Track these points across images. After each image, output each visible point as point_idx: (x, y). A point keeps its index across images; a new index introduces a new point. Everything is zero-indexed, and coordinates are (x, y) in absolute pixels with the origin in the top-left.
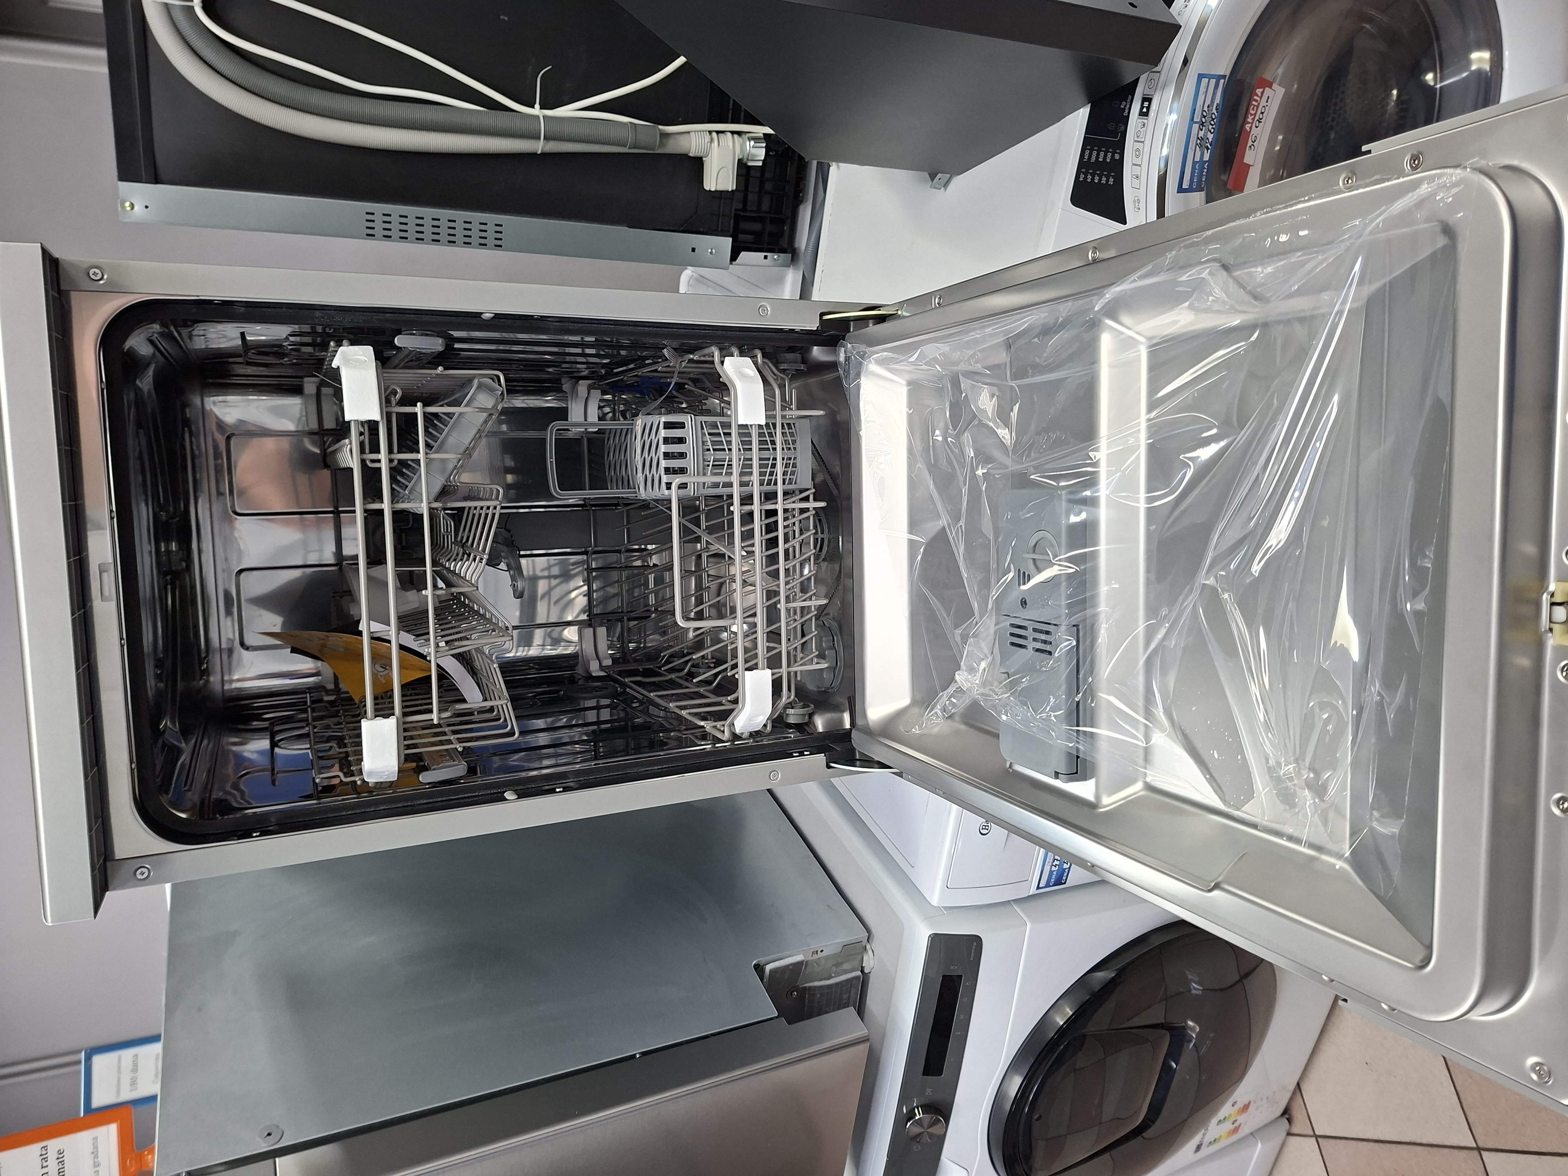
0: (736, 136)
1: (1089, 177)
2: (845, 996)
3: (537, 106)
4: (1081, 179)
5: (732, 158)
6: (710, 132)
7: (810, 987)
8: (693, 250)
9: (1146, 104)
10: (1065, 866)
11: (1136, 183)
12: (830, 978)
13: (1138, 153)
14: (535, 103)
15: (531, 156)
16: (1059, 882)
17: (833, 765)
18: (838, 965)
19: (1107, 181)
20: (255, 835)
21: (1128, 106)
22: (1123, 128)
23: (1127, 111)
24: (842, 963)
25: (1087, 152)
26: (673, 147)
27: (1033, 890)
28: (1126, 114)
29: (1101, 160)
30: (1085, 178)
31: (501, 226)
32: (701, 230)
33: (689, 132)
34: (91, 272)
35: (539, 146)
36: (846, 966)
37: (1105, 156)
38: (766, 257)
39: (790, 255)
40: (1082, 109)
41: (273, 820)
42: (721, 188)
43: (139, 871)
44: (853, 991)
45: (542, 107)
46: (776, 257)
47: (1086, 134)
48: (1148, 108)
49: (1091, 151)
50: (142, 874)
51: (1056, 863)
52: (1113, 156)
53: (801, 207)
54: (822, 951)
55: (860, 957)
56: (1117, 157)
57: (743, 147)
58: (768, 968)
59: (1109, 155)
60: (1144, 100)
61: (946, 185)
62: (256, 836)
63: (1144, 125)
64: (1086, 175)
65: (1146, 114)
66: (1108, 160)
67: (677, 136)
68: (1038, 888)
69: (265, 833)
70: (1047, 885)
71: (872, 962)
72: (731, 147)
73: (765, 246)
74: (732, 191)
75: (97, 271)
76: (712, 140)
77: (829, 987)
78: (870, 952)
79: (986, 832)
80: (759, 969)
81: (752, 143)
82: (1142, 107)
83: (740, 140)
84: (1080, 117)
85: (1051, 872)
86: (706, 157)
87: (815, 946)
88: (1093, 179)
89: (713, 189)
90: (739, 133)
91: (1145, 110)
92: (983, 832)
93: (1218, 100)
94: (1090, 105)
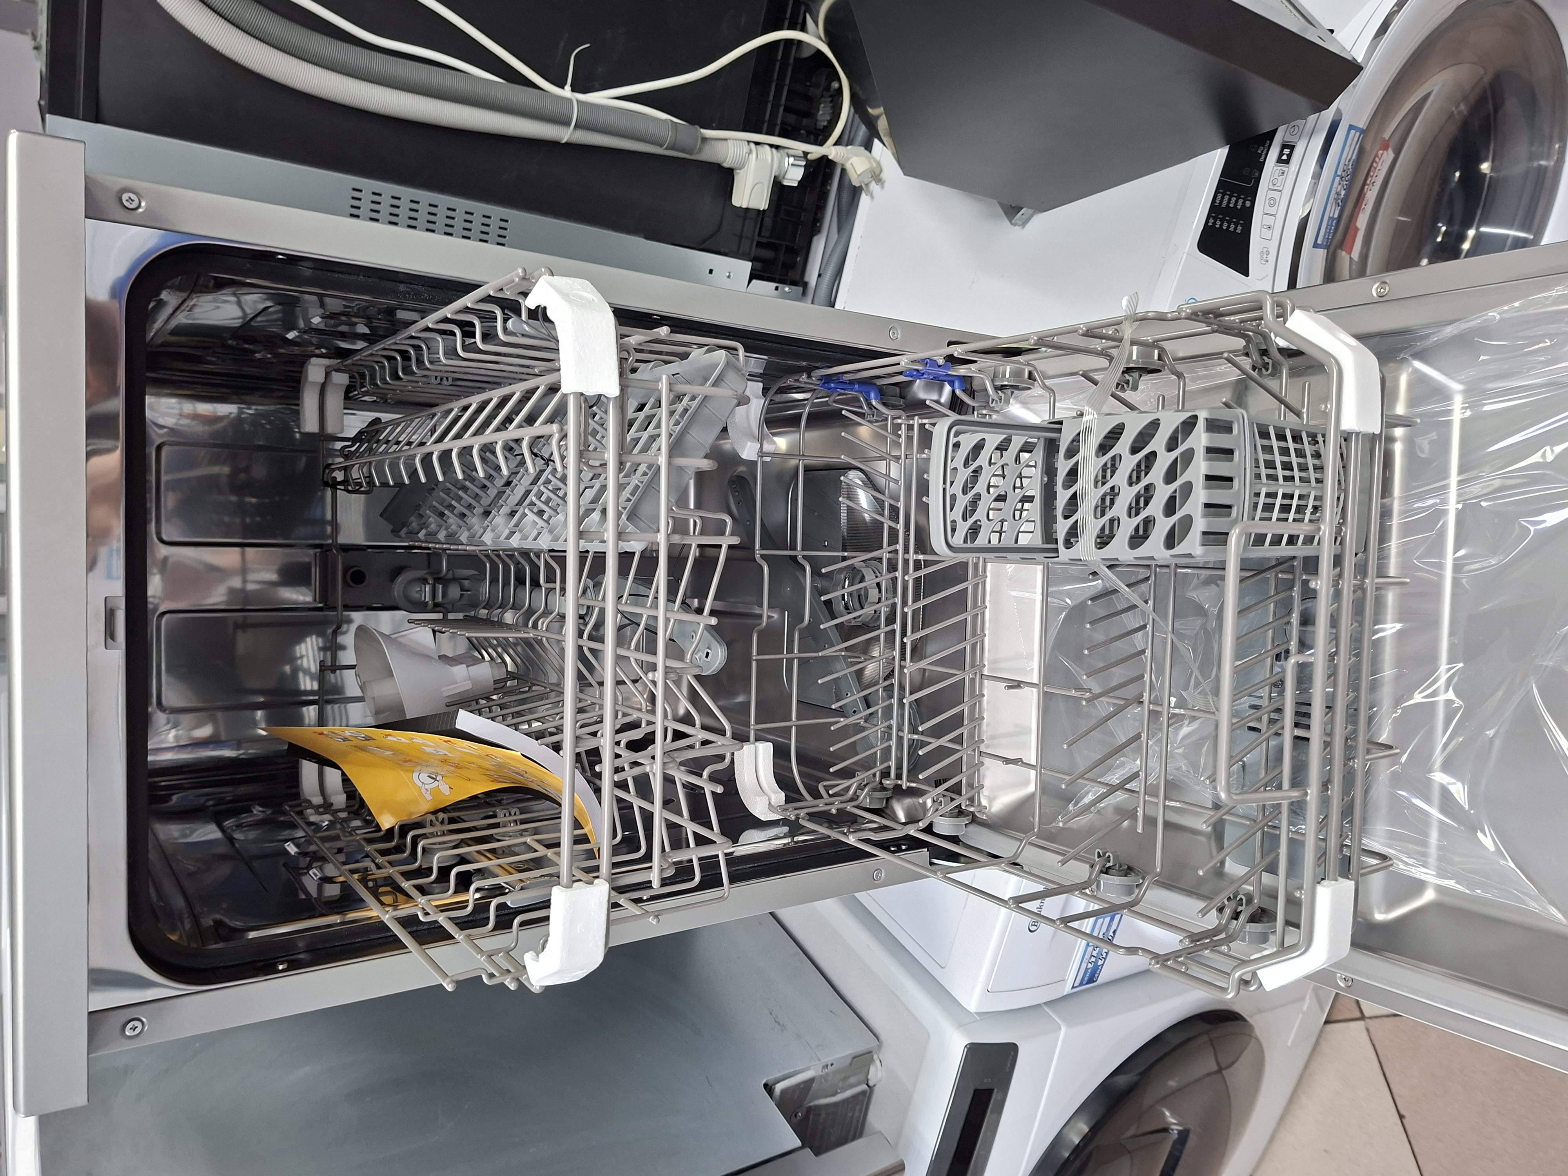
0: (774, 150)
1: (1218, 223)
2: (850, 1114)
3: (568, 87)
4: (1210, 224)
5: (769, 174)
6: (749, 142)
7: (815, 1106)
8: (711, 271)
9: (1287, 151)
10: (1100, 962)
11: (1267, 234)
12: (835, 1094)
13: (1273, 202)
14: (566, 84)
15: (553, 145)
16: (1091, 980)
17: (936, 861)
18: (846, 1078)
19: (1235, 229)
20: (281, 967)
21: (1265, 151)
22: (1257, 174)
23: (1263, 157)
24: (849, 1077)
25: (1219, 196)
26: (708, 154)
27: (1067, 989)
28: (1261, 160)
29: (1231, 205)
30: (1214, 223)
31: (507, 221)
32: (722, 250)
33: (726, 140)
34: (125, 197)
35: (565, 135)
36: (852, 1080)
37: (1237, 202)
38: (777, 288)
39: (801, 289)
40: (1219, 150)
41: (300, 945)
42: (753, 205)
43: (130, 1025)
44: (858, 1107)
45: (574, 90)
46: (787, 289)
47: (1221, 176)
48: (1290, 156)
49: (1224, 195)
50: (134, 1029)
51: (1093, 959)
52: (1244, 203)
53: (815, 238)
54: (832, 1065)
55: (866, 1069)
56: (1248, 204)
57: (781, 163)
58: (779, 1088)
59: (1241, 201)
60: (1284, 146)
61: (1024, 223)
62: (283, 971)
63: (1283, 173)
64: (1215, 219)
65: (1287, 162)
66: (1239, 207)
67: (714, 142)
68: (1073, 987)
69: (295, 965)
70: (1081, 984)
71: (879, 1074)
72: (770, 161)
73: (777, 277)
74: (764, 210)
75: (133, 196)
76: (750, 152)
77: (836, 1104)
78: (878, 1062)
79: (1035, 928)
80: (769, 1088)
81: (792, 160)
82: (1281, 154)
83: (779, 155)
84: (1218, 156)
85: (1087, 969)
86: (740, 169)
87: (827, 1060)
88: (1221, 225)
89: (744, 206)
90: (777, 147)
91: (1284, 157)
92: (1032, 928)
93: (1354, 157)
94: (1228, 146)
